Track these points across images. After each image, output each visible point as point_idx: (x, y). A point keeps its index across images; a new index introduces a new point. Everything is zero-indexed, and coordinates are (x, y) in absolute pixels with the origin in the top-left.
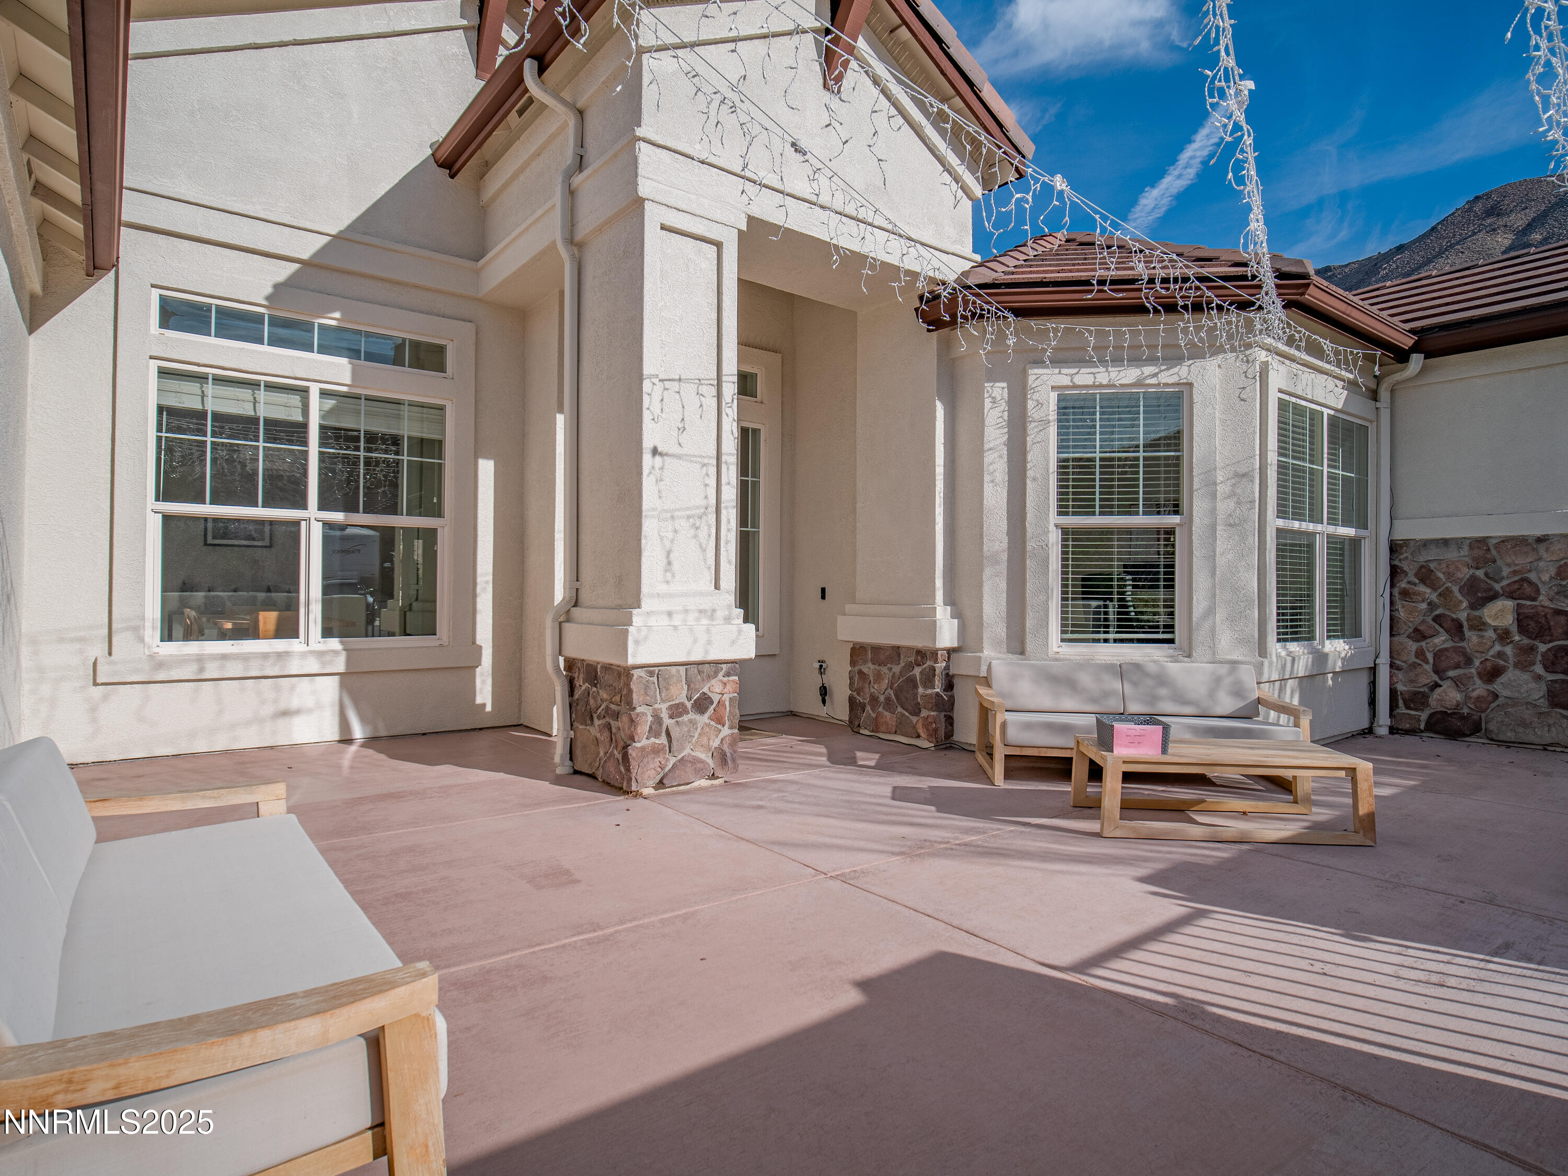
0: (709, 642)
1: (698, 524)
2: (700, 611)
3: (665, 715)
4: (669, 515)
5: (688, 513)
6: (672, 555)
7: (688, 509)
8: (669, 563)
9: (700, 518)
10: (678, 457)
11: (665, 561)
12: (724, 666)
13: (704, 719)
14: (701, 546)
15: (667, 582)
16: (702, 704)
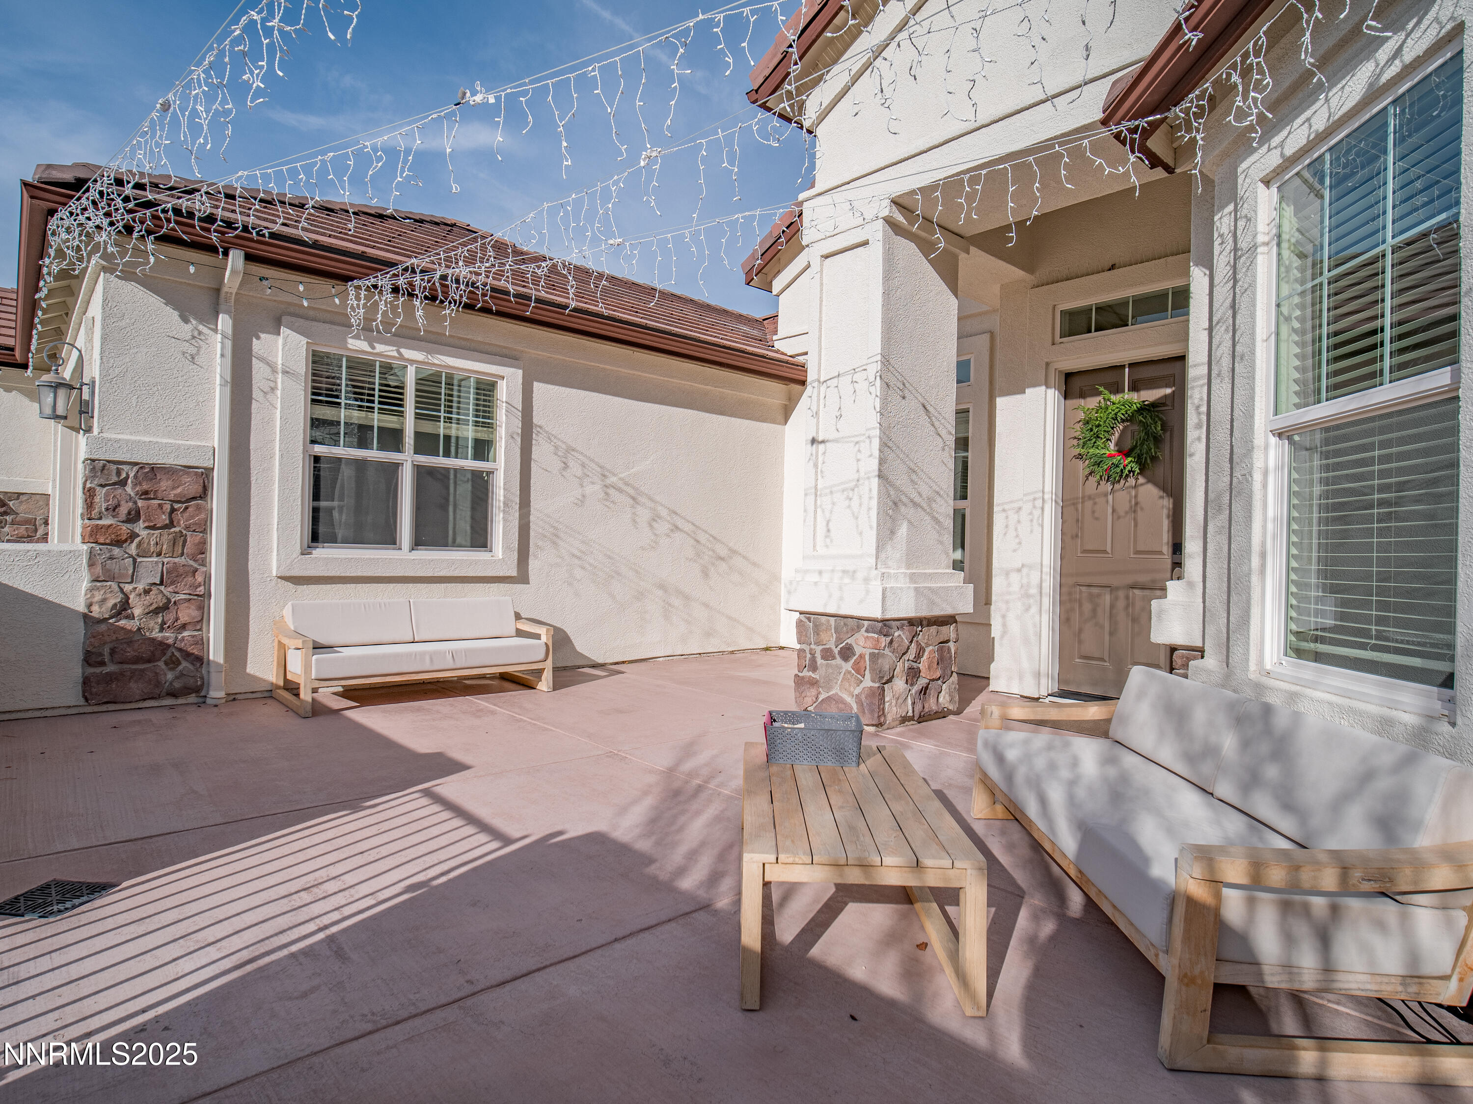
0: (841, 599)
1: (851, 495)
2: (844, 572)
3: (818, 656)
4: (828, 491)
5: (843, 486)
6: (830, 524)
7: (842, 483)
8: (829, 531)
9: (853, 490)
10: (836, 441)
11: (825, 529)
12: (866, 623)
13: (848, 666)
14: (853, 514)
15: (827, 546)
16: (847, 653)
